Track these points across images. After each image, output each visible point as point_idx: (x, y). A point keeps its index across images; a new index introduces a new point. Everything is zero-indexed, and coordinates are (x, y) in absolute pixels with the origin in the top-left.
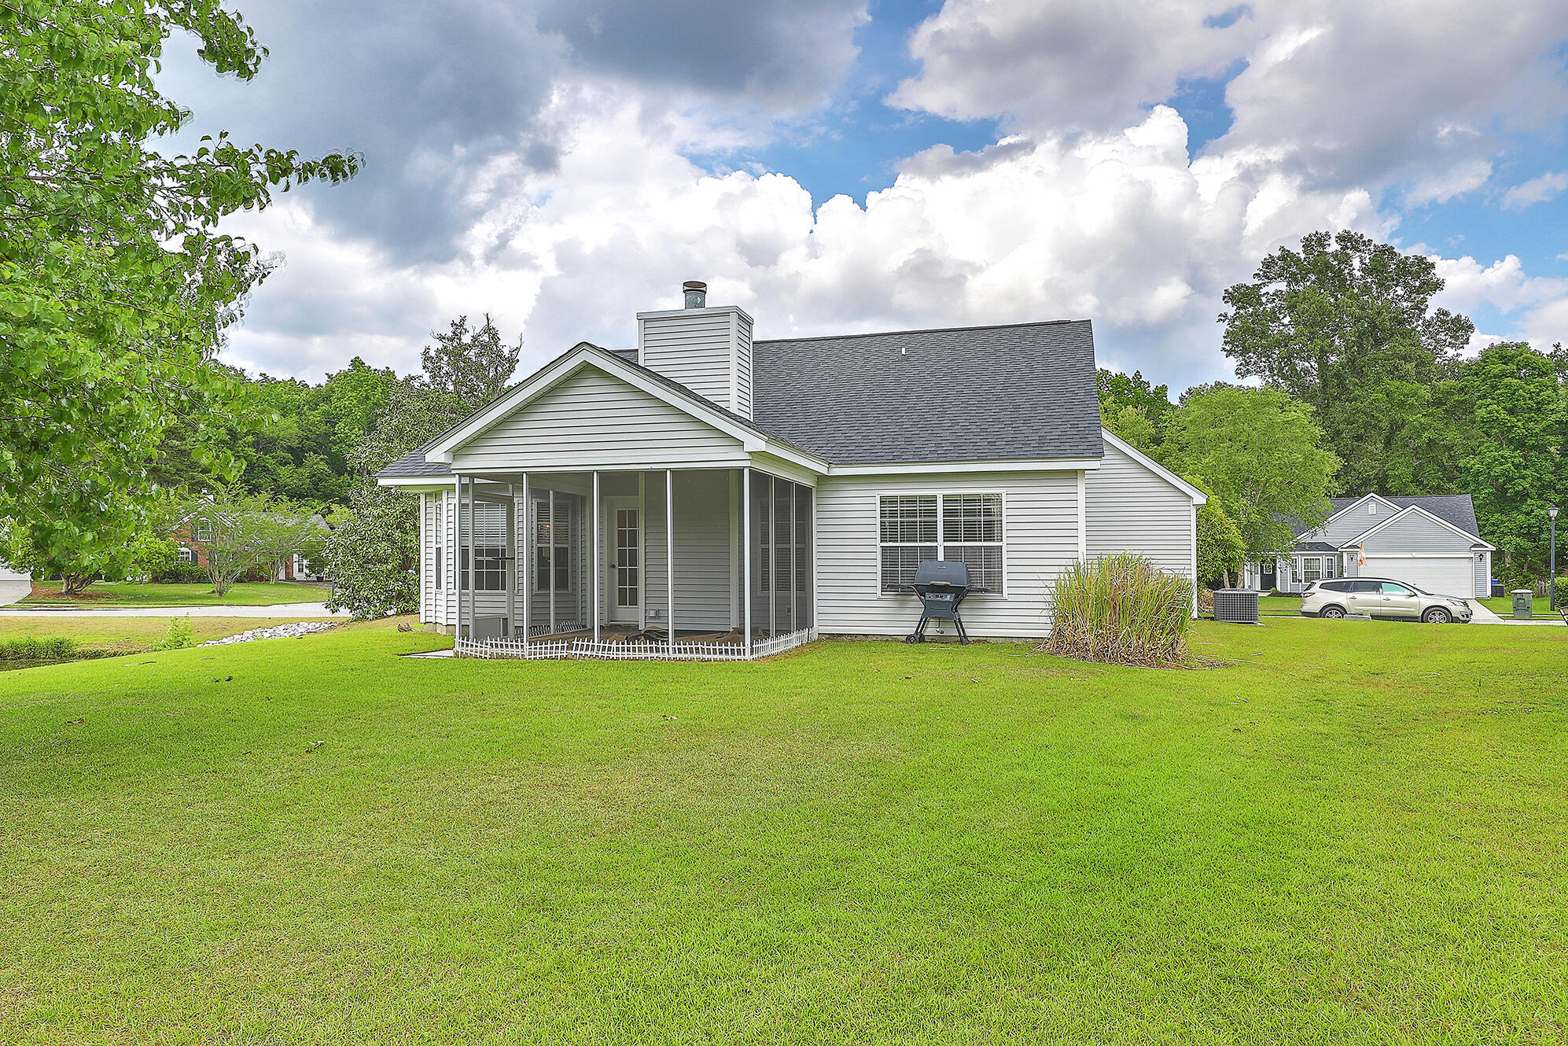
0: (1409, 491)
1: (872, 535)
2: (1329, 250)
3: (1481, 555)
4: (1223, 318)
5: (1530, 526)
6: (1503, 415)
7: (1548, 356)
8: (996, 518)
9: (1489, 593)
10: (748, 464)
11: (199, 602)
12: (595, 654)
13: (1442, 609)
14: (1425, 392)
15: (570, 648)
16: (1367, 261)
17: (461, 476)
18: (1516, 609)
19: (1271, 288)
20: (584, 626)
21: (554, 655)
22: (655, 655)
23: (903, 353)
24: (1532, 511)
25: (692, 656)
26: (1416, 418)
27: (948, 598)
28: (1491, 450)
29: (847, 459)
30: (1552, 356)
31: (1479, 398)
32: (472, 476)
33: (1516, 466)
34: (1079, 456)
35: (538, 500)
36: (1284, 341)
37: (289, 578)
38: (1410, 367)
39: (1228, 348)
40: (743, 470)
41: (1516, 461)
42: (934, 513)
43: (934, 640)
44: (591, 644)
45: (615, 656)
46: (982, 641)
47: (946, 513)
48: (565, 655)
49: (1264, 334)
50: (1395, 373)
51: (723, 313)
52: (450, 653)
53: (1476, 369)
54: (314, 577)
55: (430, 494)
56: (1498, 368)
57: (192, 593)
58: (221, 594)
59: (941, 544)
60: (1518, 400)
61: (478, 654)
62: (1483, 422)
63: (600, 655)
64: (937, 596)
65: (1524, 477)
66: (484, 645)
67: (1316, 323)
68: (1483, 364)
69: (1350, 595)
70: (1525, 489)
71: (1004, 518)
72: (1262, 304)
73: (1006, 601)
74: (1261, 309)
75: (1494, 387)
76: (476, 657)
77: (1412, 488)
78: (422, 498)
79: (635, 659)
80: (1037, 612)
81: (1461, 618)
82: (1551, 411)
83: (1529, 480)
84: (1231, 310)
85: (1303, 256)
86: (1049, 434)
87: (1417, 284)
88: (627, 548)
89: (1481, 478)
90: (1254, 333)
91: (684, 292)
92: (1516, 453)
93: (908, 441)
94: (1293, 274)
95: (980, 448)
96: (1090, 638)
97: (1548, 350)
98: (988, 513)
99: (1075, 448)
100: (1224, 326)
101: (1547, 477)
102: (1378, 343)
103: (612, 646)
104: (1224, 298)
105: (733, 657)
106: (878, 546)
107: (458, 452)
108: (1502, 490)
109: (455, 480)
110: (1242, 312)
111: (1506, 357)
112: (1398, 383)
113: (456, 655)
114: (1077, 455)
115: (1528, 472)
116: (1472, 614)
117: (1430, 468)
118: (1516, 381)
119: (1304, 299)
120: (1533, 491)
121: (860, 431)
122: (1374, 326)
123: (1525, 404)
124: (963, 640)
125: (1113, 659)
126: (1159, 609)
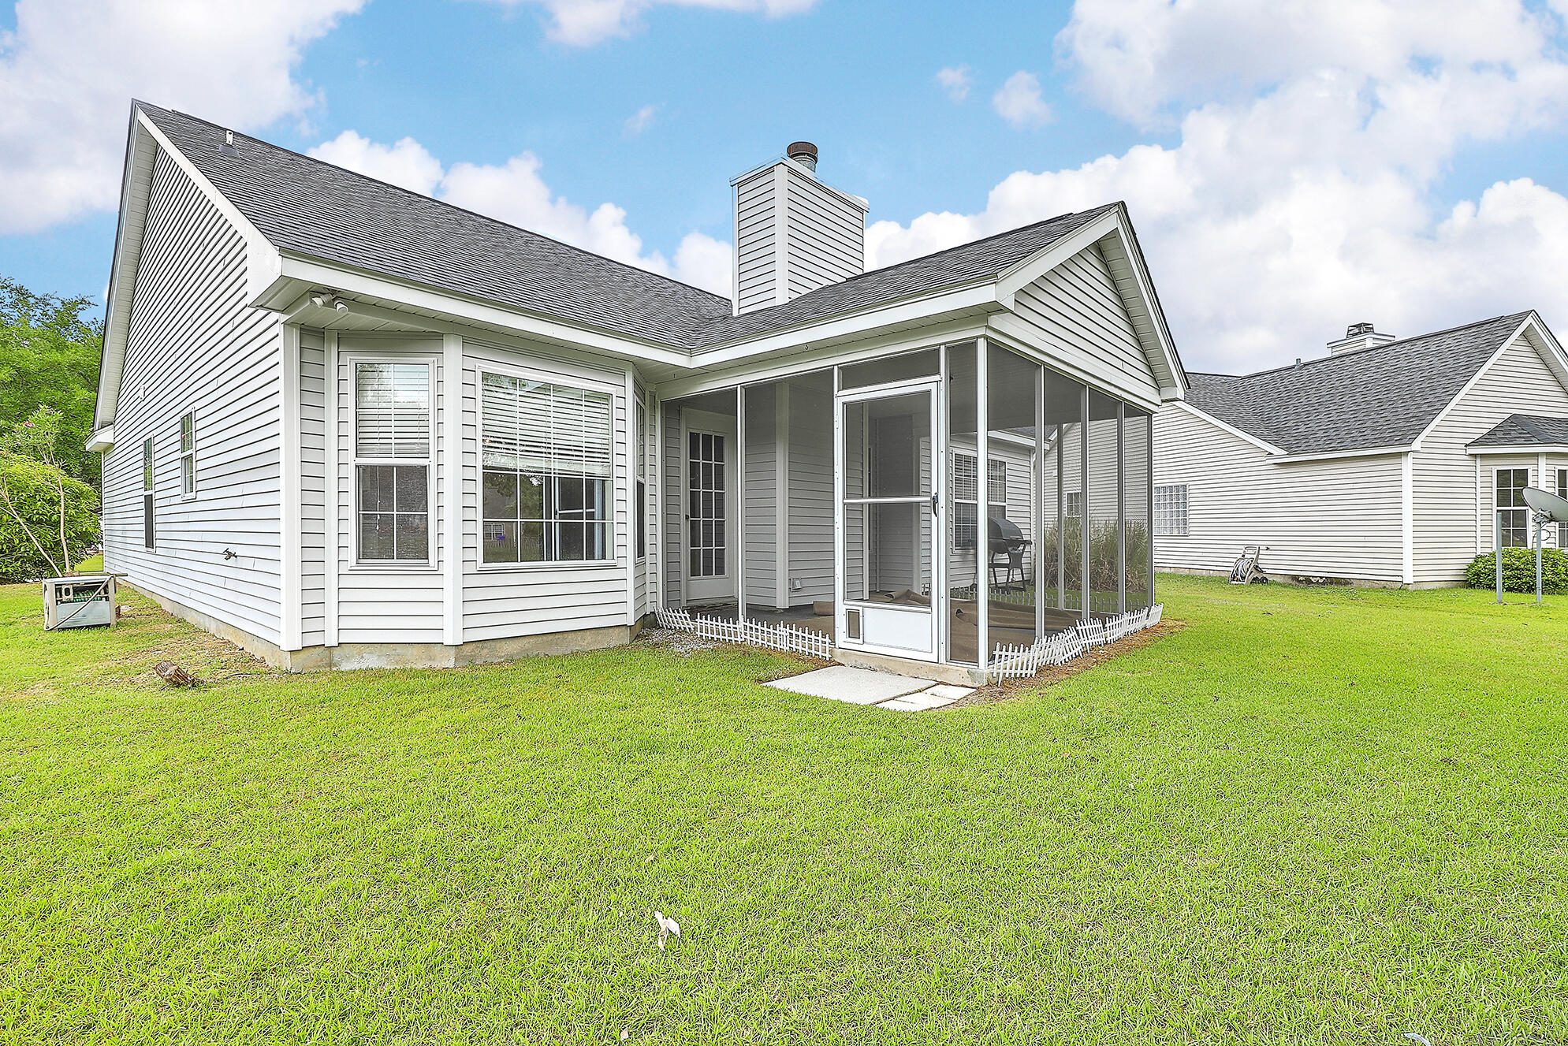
88: (701, 490)
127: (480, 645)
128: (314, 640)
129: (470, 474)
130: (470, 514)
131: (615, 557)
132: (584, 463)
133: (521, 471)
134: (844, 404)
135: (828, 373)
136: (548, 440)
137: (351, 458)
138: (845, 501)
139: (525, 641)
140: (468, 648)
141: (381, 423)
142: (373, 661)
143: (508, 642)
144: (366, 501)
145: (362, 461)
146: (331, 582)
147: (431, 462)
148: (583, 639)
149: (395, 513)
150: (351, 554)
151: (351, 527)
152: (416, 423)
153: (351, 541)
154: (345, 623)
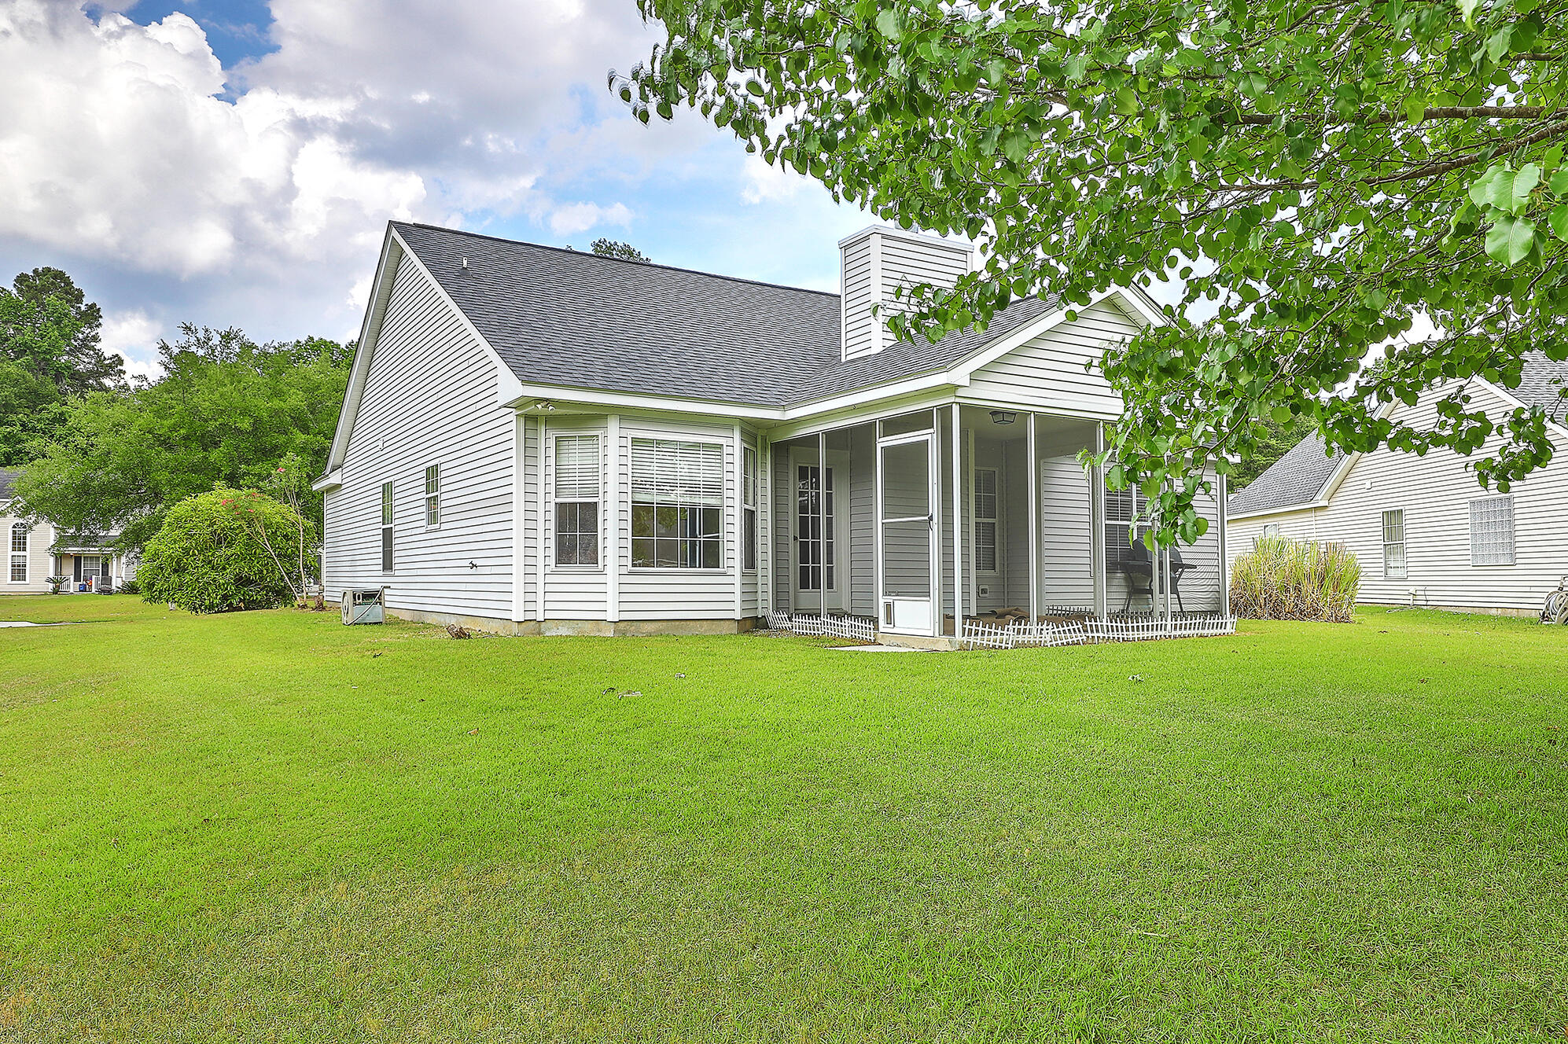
88: (810, 515)
127: (629, 623)
128: (530, 616)
129: (623, 506)
130: (623, 534)
131: (725, 567)
132: (702, 496)
133: (657, 504)
134: (882, 448)
135: (871, 425)
136: (676, 481)
137: (552, 499)
138: (884, 521)
139: (660, 624)
140: (622, 625)
141: (570, 475)
142: (564, 631)
143: (649, 623)
144: (561, 526)
145: (559, 500)
146: (540, 580)
147: (599, 500)
148: (702, 627)
149: (578, 533)
150: (552, 561)
151: (552, 543)
152: (591, 474)
153: (552, 552)
154: (549, 606)
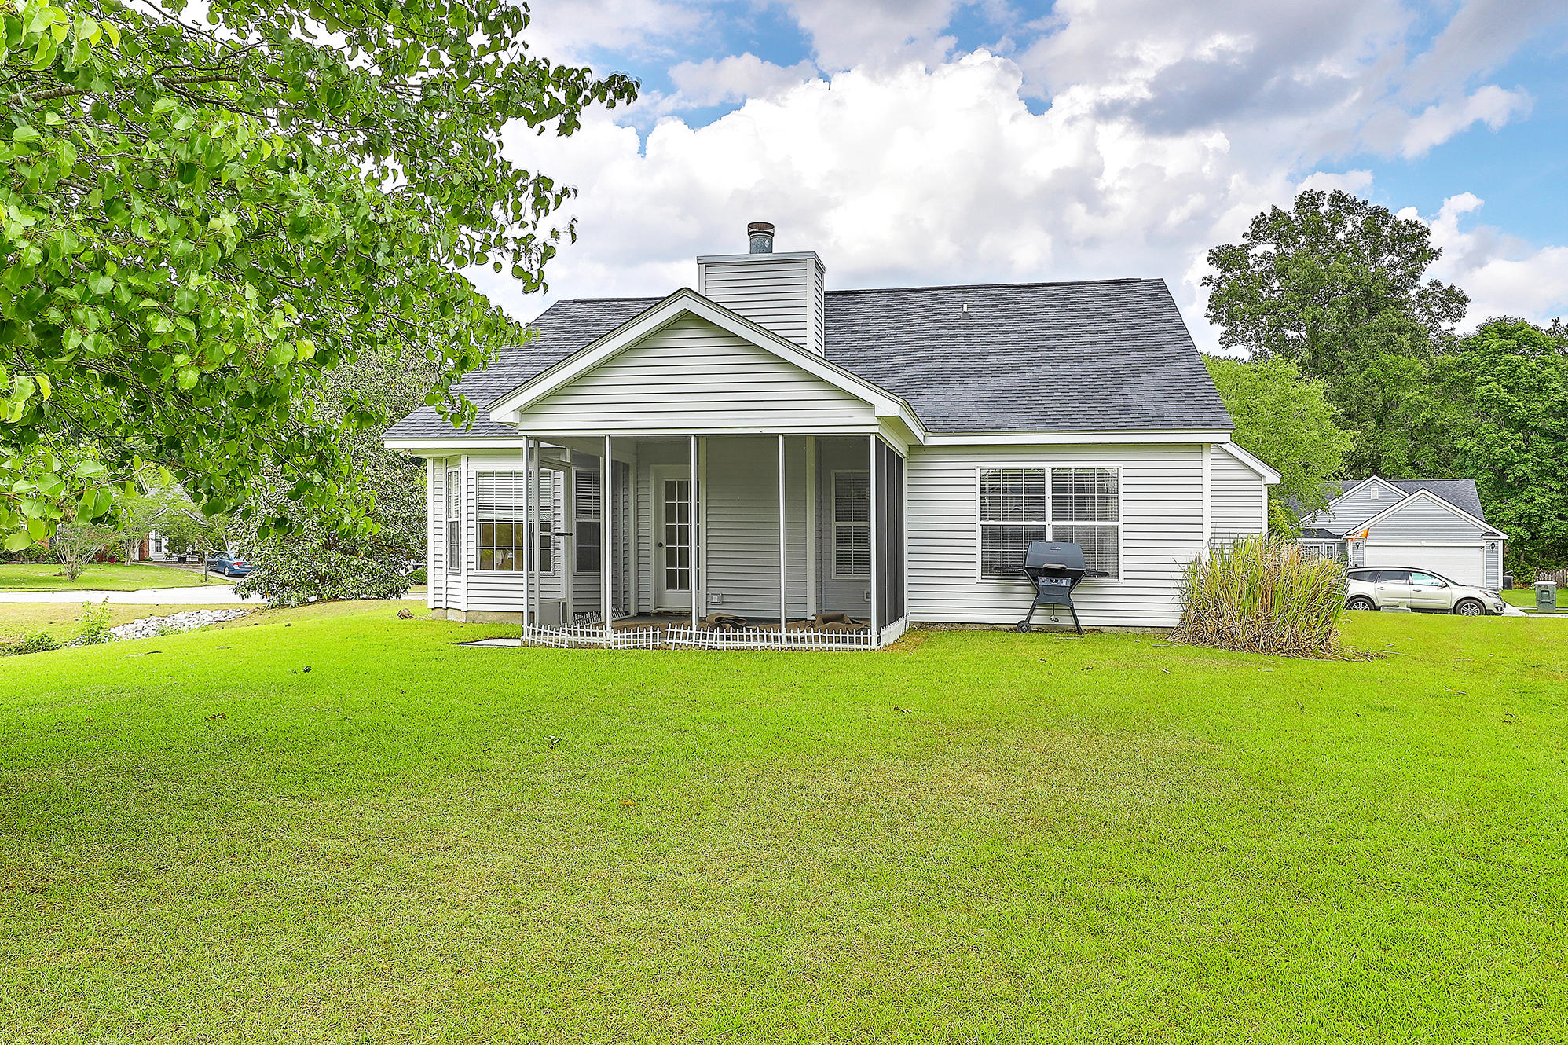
0: (1404, 474)
1: (971, 512)
2: (1322, 210)
3: (1493, 544)
4: (1207, 282)
5: (1530, 516)
6: (1504, 393)
7: (1546, 332)
8: (1110, 495)
9: (1501, 585)
10: (875, 429)
11: (49, 586)
12: (693, 643)
13: (1476, 601)
14: (1422, 367)
15: (664, 635)
16: (1360, 224)
17: (529, 438)
18: (1540, 601)
19: (1259, 250)
20: (627, 613)
21: (645, 644)
22: (765, 644)
23: (965, 309)
24: (1533, 499)
25: (810, 645)
26: (1412, 395)
27: (1065, 582)
28: (1491, 432)
29: (944, 427)
30: (1551, 332)
31: (1478, 374)
32: (537, 439)
33: (1517, 450)
34: (1207, 428)
35: (579, 469)
36: (1274, 308)
37: (143, 558)
38: (1404, 339)
39: (1212, 314)
40: (869, 436)
41: (1517, 444)
42: (1042, 489)
43: (1042, 629)
44: (688, 631)
45: (718, 646)
46: (1095, 630)
47: (1055, 489)
48: (658, 643)
49: (1252, 299)
50: (1389, 345)
51: (799, 259)
52: (518, 643)
53: (1472, 344)
54: (175, 557)
55: (441, 460)
56: (1497, 343)
57: (35, 575)
58: (73, 575)
59: (1049, 522)
60: (1519, 378)
61: (553, 643)
62: (1482, 400)
63: (700, 644)
64: (1052, 581)
65: (1524, 462)
66: (560, 633)
67: (1310, 289)
68: (1481, 338)
69: (1379, 585)
70: (1525, 474)
71: (1121, 496)
72: (1249, 266)
73: (1122, 586)
74: (1249, 273)
75: (1493, 363)
76: (550, 646)
77: (1407, 471)
78: (430, 464)
79: (742, 649)
80: (1168, 599)
81: (1495, 611)
82: (1553, 390)
83: (1529, 464)
84: (1216, 273)
85: (1293, 216)
86: (1165, 403)
87: (1414, 249)
88: (677, 524)
89: (1480, 462)
90: (1241, 298)
91: (749, 234)
92: (1516, 436)
93: (1007, 408)
94: (1283, 236)
95: (1092, 417)
96: (1240, 625)
97: (1547, 325)
98: (1102, 488)
99: (1200, 419)
100: (1209, 291)
101: (1548, 462)
102: (1372, 312)
103: (714, 633)
104: (1209, 259)
105: (859, 647)
106: (978, 525)
107: (526, 411)
108: (1501, 474)
109: (522, 443)
110: (1228, 275)
111: (1505, 331)
112: (1393, 357)
113: (525, 645)
114: (1204, 427)
115: (1529, 456)
116: (1505, 607)
117: (1427, 449)
118: (1517, 357)
119: (1296, 262)
120: (1533, 476)
121: (946, 396)
122: (1367, 293)
123: (1526, 382)
124: (1077, 629)
125: (1266, 649)
126: (1316, 595)
127: (477, 613)
129: (471, 524)
130: (471, 545)
137: (445, 519)
140: (472, 614)
144: (451, 539)
145: (450, 520)
150: (445, 564)
151: (445, 552)
153: (445, 558)
